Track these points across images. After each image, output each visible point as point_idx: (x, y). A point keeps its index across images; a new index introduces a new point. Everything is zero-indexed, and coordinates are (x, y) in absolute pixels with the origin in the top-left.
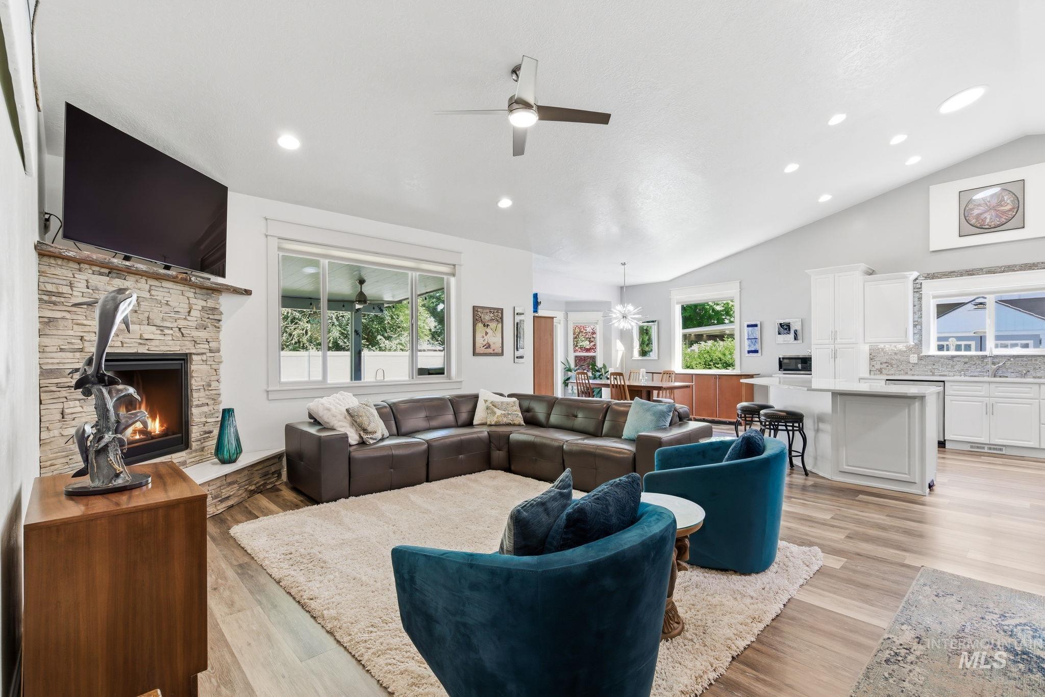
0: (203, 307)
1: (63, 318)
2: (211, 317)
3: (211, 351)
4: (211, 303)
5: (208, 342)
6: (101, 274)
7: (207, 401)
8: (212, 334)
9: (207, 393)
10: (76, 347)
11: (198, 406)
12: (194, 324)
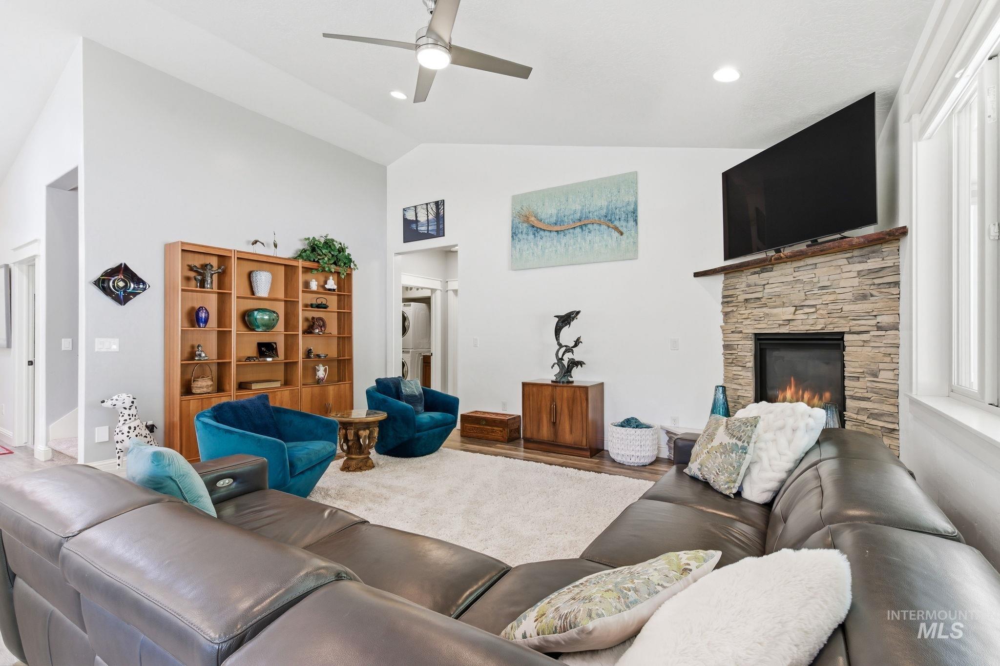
0: (859, 272)
1: (733, 311)
2: (877, 281)
3: (879, 328)
4: (873, 263)
5: (875, 316)
6: (755, 273)
7: (869, 395)
8: (880, 305)
9: (869, 384)
10: (740, 330)
11: (853, 398)
12: (849, 296)
